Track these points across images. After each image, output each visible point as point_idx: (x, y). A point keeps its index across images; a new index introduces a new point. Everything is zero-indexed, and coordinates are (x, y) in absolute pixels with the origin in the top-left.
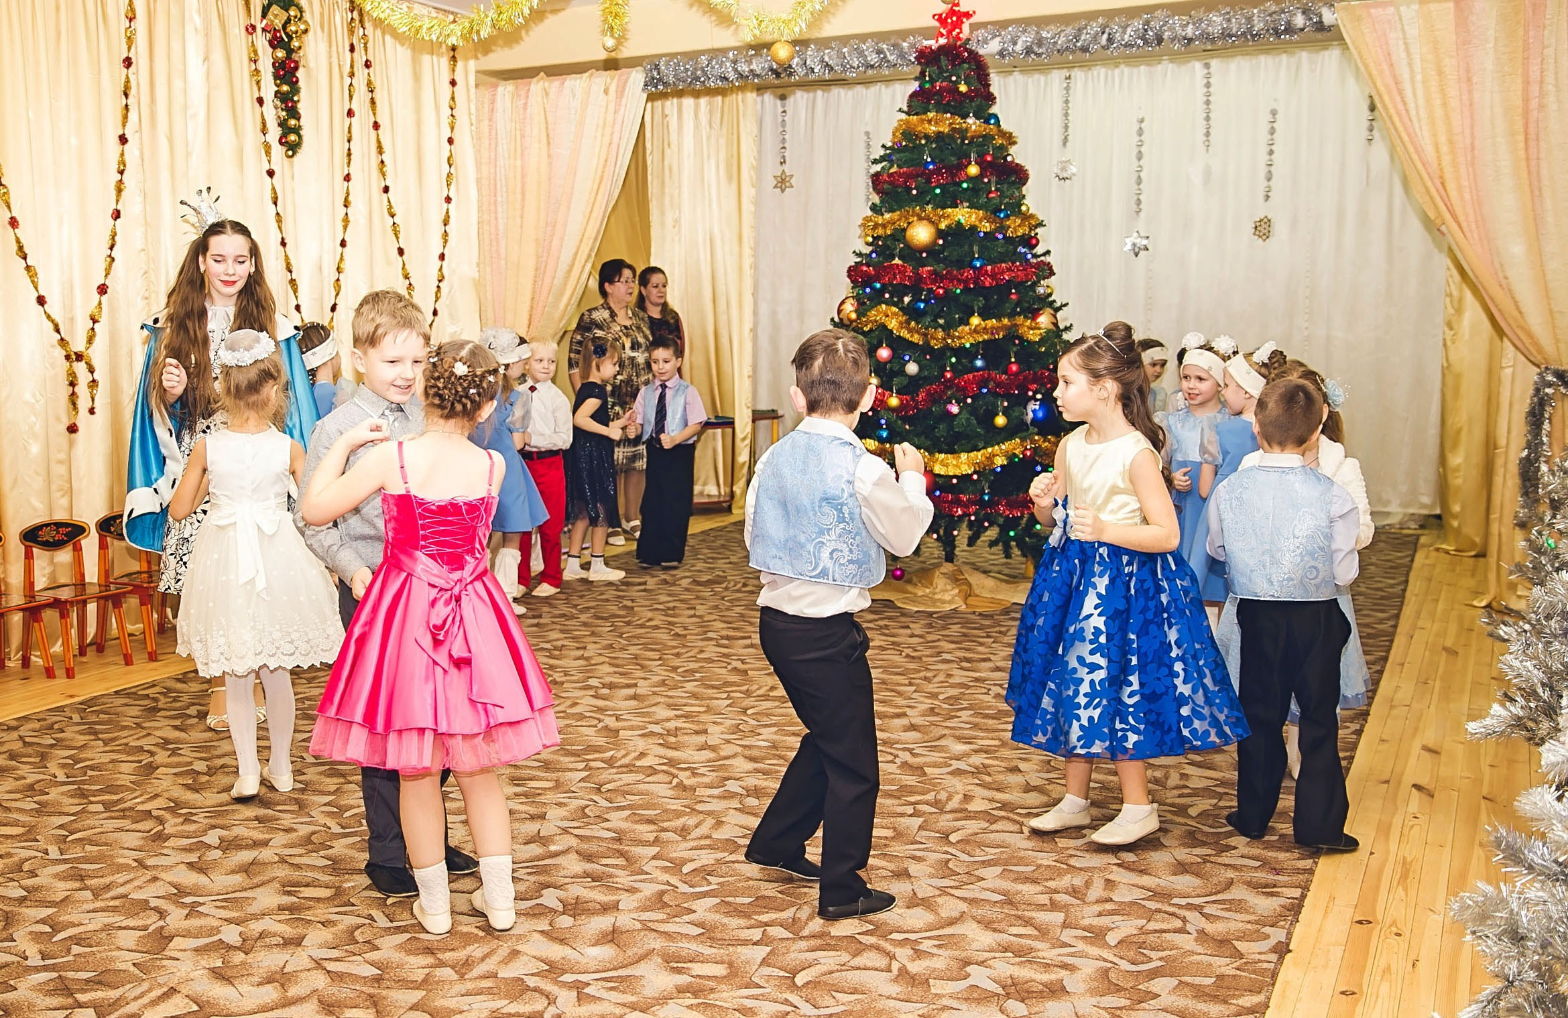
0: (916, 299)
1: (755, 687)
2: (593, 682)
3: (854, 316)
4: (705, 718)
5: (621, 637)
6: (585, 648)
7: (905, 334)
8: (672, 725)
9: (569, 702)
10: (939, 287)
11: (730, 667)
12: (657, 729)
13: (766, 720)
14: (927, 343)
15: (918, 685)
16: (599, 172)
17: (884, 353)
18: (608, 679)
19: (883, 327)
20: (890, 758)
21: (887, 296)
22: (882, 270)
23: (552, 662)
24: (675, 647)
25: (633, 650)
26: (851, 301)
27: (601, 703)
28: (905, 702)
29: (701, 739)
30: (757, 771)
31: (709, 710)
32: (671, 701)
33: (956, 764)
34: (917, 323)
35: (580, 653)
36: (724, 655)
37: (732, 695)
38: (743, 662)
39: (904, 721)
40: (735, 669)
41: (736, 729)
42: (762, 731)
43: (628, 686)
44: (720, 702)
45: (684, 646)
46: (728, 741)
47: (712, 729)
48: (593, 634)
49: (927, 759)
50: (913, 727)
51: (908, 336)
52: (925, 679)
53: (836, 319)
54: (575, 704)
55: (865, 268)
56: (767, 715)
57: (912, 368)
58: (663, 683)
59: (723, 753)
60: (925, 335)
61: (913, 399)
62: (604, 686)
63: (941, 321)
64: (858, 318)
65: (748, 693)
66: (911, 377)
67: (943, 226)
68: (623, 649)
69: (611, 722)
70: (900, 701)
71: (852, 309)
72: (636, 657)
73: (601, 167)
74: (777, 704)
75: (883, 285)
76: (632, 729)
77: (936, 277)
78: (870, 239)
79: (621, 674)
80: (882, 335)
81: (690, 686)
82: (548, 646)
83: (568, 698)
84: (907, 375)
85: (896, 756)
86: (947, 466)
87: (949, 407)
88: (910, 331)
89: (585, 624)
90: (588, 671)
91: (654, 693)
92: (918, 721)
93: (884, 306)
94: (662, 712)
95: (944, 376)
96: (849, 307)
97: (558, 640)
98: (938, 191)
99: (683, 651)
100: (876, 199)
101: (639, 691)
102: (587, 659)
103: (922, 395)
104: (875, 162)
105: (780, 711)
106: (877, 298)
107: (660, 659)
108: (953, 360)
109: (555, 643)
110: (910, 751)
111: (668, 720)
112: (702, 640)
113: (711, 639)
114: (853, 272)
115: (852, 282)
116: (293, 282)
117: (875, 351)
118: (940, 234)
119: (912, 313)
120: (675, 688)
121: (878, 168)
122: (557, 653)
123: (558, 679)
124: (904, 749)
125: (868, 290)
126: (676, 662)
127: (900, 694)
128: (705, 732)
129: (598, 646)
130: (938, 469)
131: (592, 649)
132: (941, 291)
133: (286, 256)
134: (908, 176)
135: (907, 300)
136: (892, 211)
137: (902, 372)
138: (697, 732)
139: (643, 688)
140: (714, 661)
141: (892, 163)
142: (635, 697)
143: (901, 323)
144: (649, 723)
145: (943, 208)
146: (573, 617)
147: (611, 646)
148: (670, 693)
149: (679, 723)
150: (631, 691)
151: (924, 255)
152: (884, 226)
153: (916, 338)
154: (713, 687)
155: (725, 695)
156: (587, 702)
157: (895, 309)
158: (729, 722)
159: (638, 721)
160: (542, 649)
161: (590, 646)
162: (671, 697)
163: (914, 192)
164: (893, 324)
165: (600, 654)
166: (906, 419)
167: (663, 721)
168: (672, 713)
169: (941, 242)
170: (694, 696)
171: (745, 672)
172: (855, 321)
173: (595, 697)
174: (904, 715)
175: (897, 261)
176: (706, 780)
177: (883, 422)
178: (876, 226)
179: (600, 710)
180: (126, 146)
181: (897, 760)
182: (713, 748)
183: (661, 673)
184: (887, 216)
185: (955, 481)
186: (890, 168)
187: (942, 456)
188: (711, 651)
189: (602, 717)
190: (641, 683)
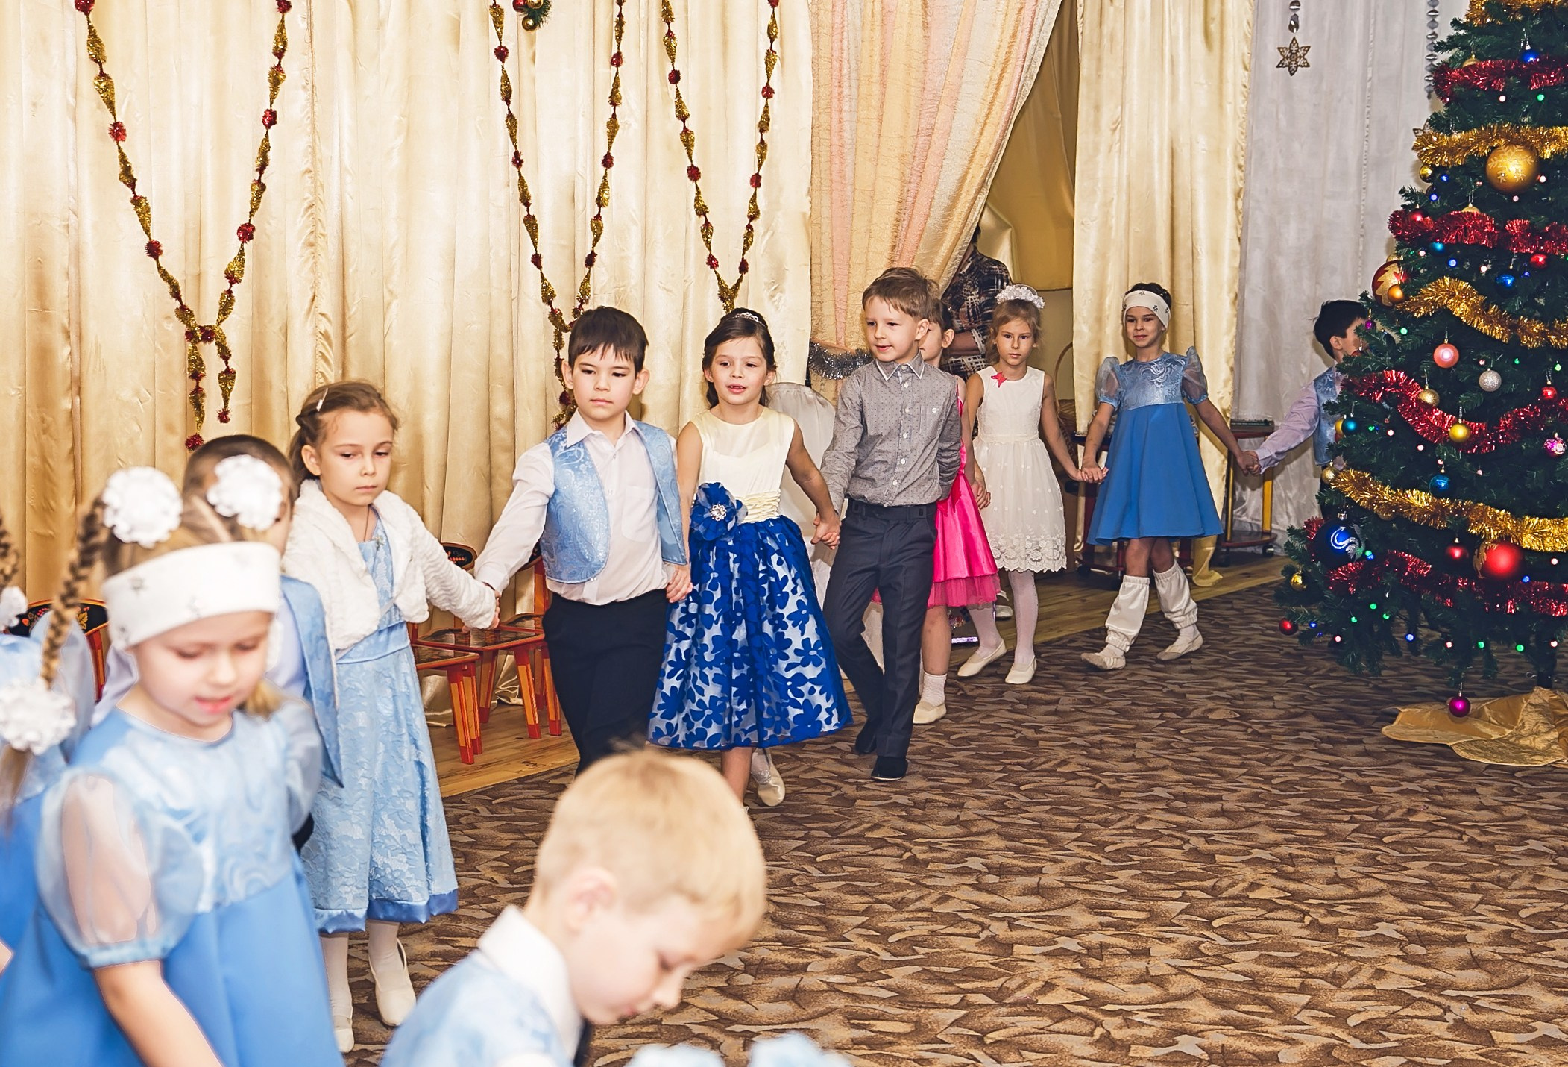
0: (1499, 270)
1: (1226, 882)
2: (974, 863)
3: (1398, 293)
4: (1146, 930)
5: (1018, 790)
6: (961, 806)
7: (1479, 324)
8: (1095, 939)
9: (936, 895)
10: (1538, 252)
11: (1187, 847)
12: (1072, 944)
13: (1241, 939)
14: (1515, 340)
15: (1486, 891)
16: (1003, 56)
17: (1446, 354)
18: (997, 859)
19: (1445, 313)
20: (1437, 1011)
21: (1453, 263)
22: (1446, 220)
23: (911, 826)
24: (1101, 811)
25: (1037, 811)
26: (1395, 268)
27: (985, 898)
28: (1463, 920)
29: (1139, 965)
30: (1225, 1021)
31: (1154, 917)
32: (1095, 899)
33: (1543, 1029)
34: (1501, 308)
35: (953, 814)
36: (1179, 827)
37: (1191, 893)
38: (1208, 839)
39: (1462, 952)
40: (1195, 851)
41: (1194, 952)
42: (1236, 956)
43: (1028, 872)
44: (1170, 905)
45: (1117, 809)
46: (1181, 971)
47: (1157, 949)
48: (975, 783)
49: (1497, 1018)
50: (1474, 962)
51: (1485, 329)
52: (1499, 881)
53: (1370, 296)
54: (945, 899)
55: (1419, 218)
56: (1245, 930)
57: (1490, 380)
58: (1081, 870)
59: (1173, 990)
60: (1514, 327)
61: (1490, 429)
62: (991, 869)
63: (1541, 301)
64: (1406, 296)
65: (1214, 893)
66: (1489, 394)
67: (1547, 154)
68: (1021, 810)
69: (1000, 930)
70: (1456, 917)
71: (1395, 281)
72: (1041, 824)
73: (1005, 44)
74: (1260, 912)
75: (1447, 246)
76: (1032, 942)
77: (1533, 234)
78: (1429, 172)
79: (1016, 851)
80: (1446, 325)
81: (1123, 876)
82: (903, 800)
83: (935, 887)
84: (1481, 390)
85: (1447, 1010)
86: (1541, 536)
87: (1548, 443)
88: (1489, 321)
89: (961, 766)
90: (965, 844)
91: (1069, 886)
92: (1484, 952)
93: (1447, 280)
94: (1081, 918)
95: (1541, 393)
96: (1392, 279)
97: (920, 790)
98: (1541, 97)
99: (1114, 817)
100: (1441, 108)
101: (1046, 881)
102: (965, 824)
103: (1505, 422)
104: (1441, 47)
105: (1265, 924)
106: (1437, 267)
107: (1076, 830)
108: (1558, 368)
109: (915, 796)
110: (1471, 1002)
111: (1089, 930)
112: (1143, 800)
113: (1157, 799)
114: (1399, 222)
115: (1398, 238)
116: (530, 222)
117: (1433, 351)
118: (1541, 165)
119: (1491, 291)
120: (1099, 878)
121: (1444, 57)
122: (918, 812)
123: (920, 856)
124: (1460, 999)
125: (1422, 253)
126: (1104, 834)
127: (1457, 905)
128: (1146, 953)
129: (981, 803)
130: (1528, 541)
131: (972, 808)
132: (1541, 259)
133: (522, 183)
134: (1494, 73)
135: (1484, 269)
136: (1465, 127)
137: (1474, 384)
138: (1134, 954)
139: (1051, 876)
140: (1161, 836)
141: (1467, 49)
142: (1037, 891)
143: (1474, 307)
144: (1061, 934)
145: (1549, 125)
146: (943, 754)
147: (1000, 805)
148: (1092, 887)
149: (1105, 937)
150: (1031, 881)
151: (1516, 199)
152: (1452, 152)
153: (1498, 332)
154: (1160, 880)
155: (1178, 894)
156: (964, 896)
157: (1464, 284)
158: (1183, 939)
159: (1042, 931)
160: (896, 805)
161: (970, 803)
162: (1093, 893)
163: (1503, 99)
164: (1461, 310)
165: (985, 818)
166: (1477, 460)
167: (1082, 931)
168: (1095, 920)
169: (1543, 179)
170: (1130, 892)
171: (1211, 857)
172: (1400, 301)
173: (978, 887)
174: (1462, 941)
175: (1470, 209)
176: (1146, 1032)
177: (1440, 462)
178: (1439, 150)
179: (985, 909)
180: (287, 15)
181: (1449, 1016)
182: (1159, 981)
183: (1078, 853)
184: (1457, 136)
185: (1555, 561)
186: (1467, 57)
187: (1536, 520)
188: (1159, 819)
189: (987, 921)
190: (1048, 867)
